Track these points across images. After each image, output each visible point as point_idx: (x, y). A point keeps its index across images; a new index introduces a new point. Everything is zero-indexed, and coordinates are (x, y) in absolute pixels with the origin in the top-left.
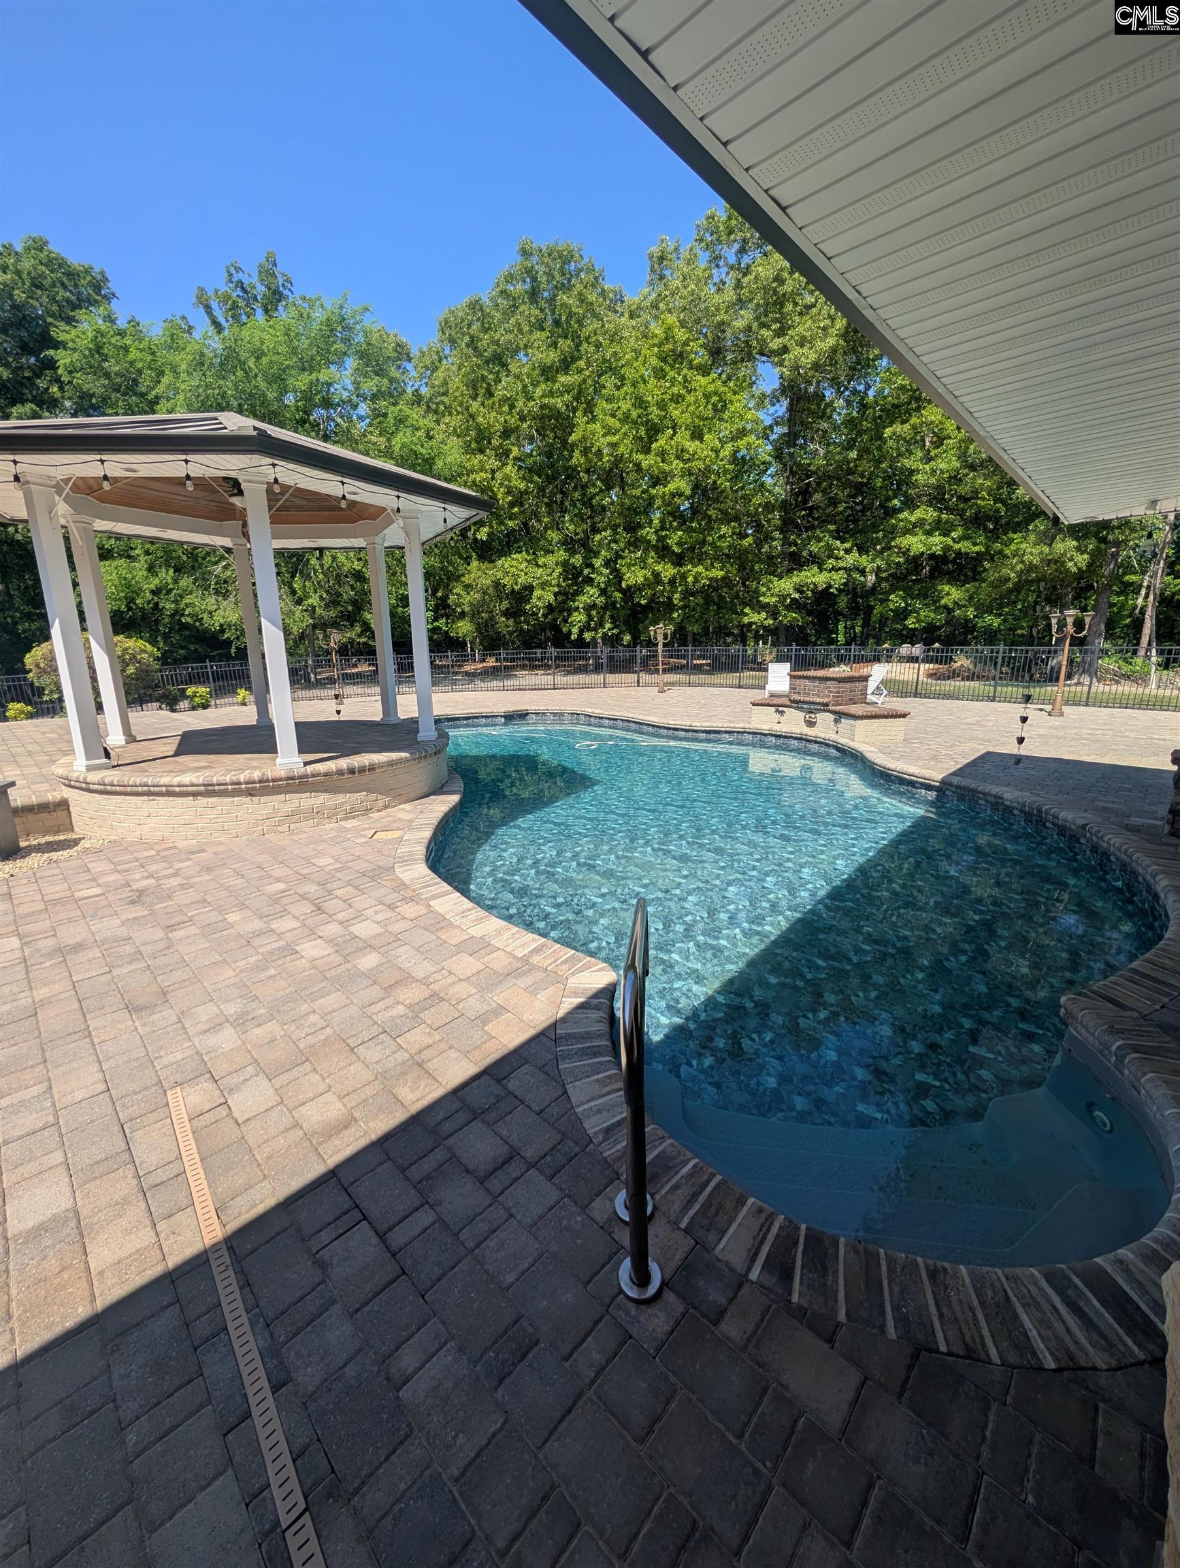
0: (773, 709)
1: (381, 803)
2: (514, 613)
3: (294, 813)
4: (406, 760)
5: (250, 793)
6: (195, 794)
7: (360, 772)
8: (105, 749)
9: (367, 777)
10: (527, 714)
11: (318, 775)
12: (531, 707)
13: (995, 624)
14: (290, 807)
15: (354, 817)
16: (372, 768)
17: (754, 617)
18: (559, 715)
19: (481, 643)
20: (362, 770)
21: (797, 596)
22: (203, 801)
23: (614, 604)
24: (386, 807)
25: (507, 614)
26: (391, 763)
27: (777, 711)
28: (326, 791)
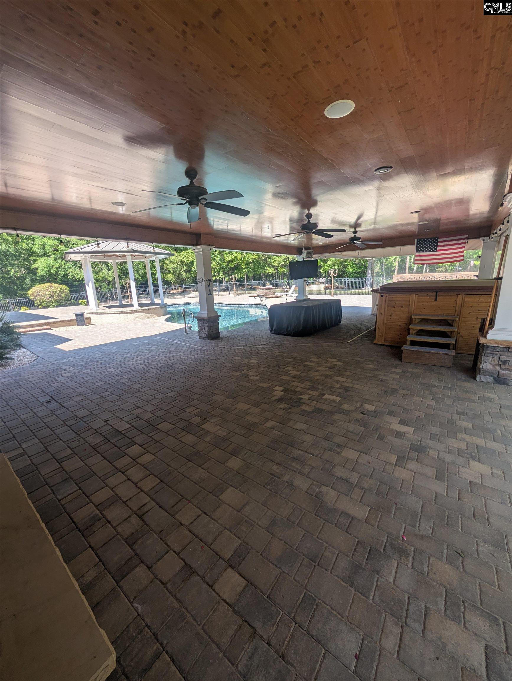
1: (154, 316)
2: (188, 271)
11: (141, 310)
13: (351, 271)
14: (137, 316)
15: (149, 318)
16: (152, 309)
17: (270, 271)
19: (177, 282)
20: (150, 309)
21: (283, 263)
23: (223, 267)
25: (186, 271)
26: (156, 308)
27: (254, 298)
28: (144, 313)
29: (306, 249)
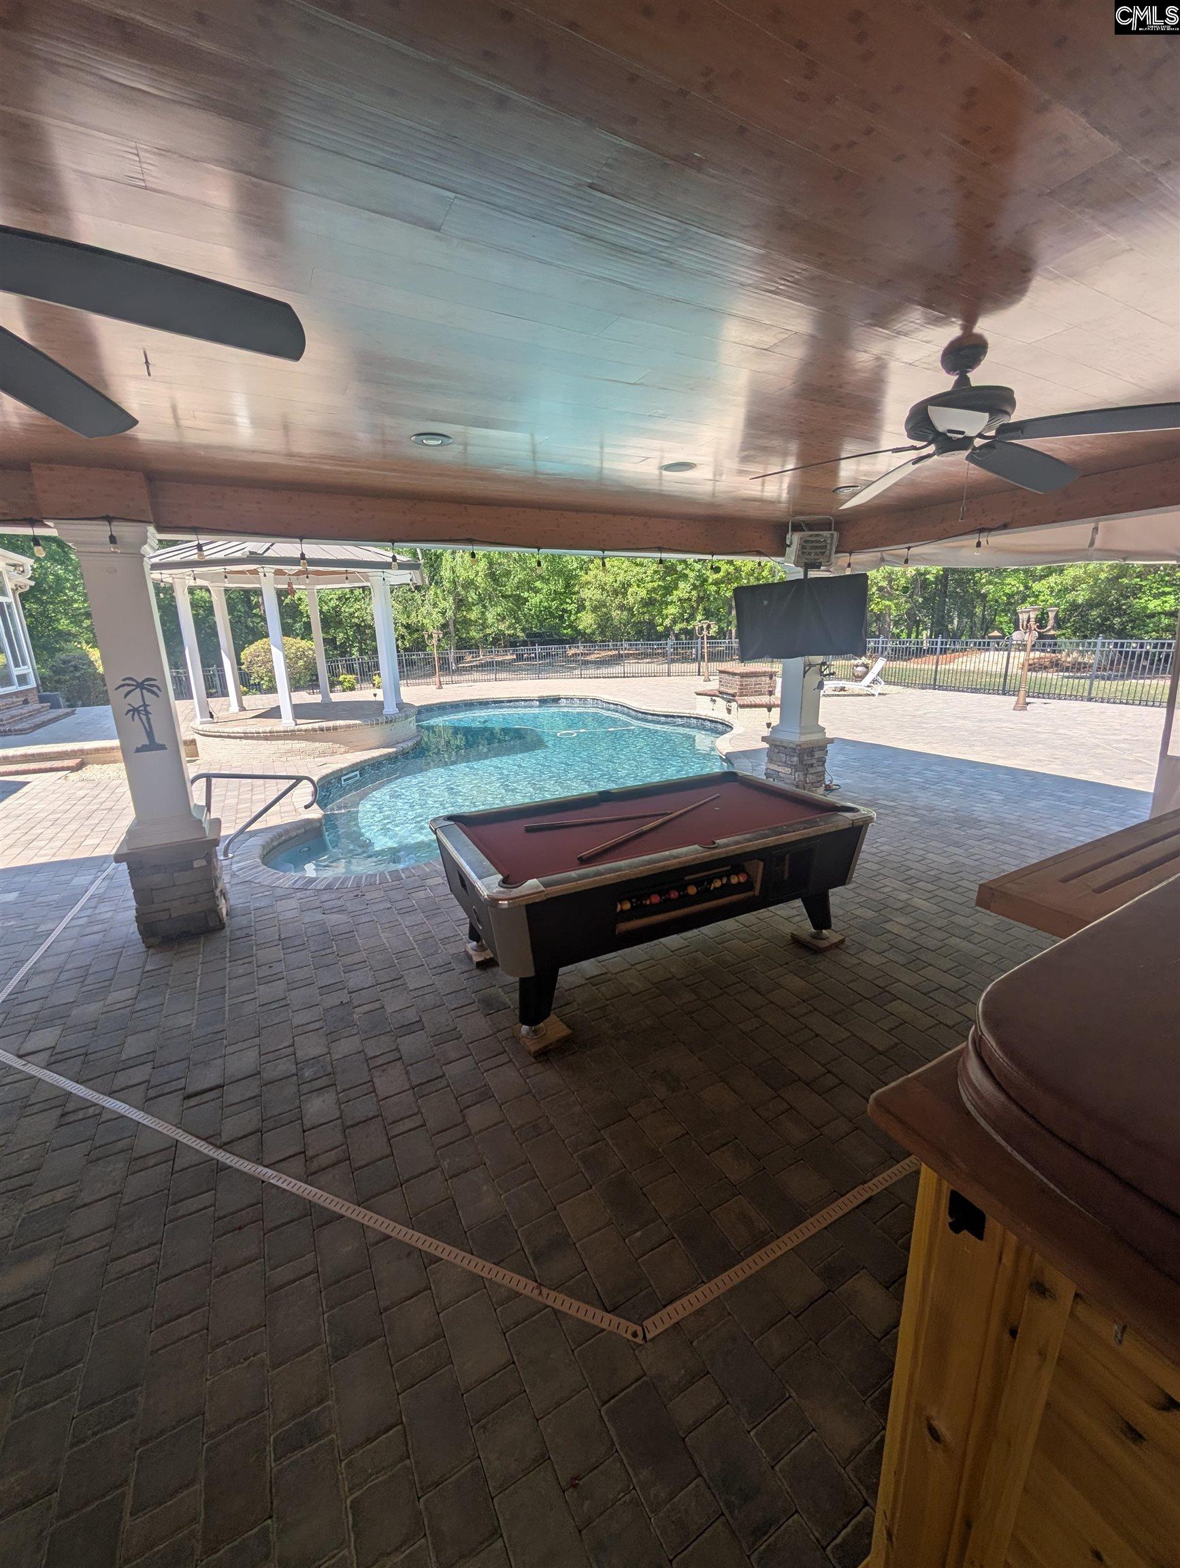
0: (709, 698)
1: (343, 750)
3: (289, 751)
4: (360, 725)
5: (266, 738)
6: (240, 738)
7: (327, 730)
8: (211, 713)
9: (332, 734)
10: (559, 699)
11: (301, 730)
12: (562, 693)
14: (289, 747)
15: (324, 756)
16: (335, 728)
18: (583, 700)
20: (329, 729)
22: (244, 741)
24: (345, 752)
26: (349, 726)
27: (712, 700)
28: (307, 740)
29: (797, 528)
